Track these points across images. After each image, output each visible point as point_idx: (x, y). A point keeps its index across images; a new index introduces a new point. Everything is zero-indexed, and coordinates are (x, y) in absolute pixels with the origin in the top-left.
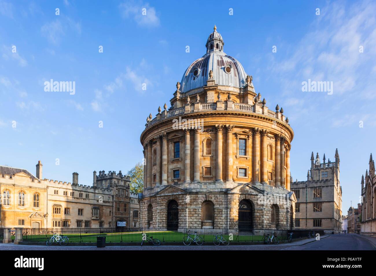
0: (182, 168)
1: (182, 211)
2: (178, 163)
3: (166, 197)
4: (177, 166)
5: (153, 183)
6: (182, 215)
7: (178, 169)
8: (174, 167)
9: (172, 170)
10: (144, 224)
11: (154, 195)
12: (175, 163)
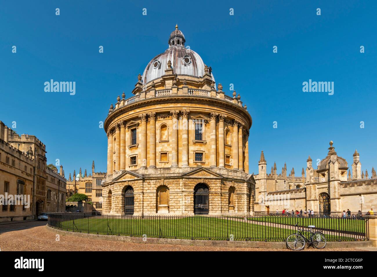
0: (207, 152)
1: (215, 195)
2: (201, 146)
3: (195, 180)
4: (200, 148)
5: (160, 162)
6: (215, 199)
7: (202, 152)
8: (196, 150)
9: (194, 152)
10: (148, 207)
11: (180, 175)
12: (197, 146)
